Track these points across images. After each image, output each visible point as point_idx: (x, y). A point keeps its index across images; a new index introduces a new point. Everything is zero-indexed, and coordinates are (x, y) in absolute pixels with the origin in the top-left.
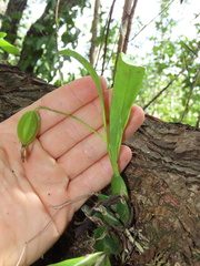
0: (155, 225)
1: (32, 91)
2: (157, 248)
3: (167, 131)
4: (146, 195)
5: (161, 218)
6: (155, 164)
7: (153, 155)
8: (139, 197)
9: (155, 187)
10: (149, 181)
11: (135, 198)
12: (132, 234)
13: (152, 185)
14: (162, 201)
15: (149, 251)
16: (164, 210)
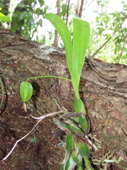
0: (105, 132)
1: (19, 45)
2: (107, 147)
3: (111, 69)
4: (98, 112)
5: (109, 127)
6: (104, 91)
7: (102, 85)
8: (94, 114)
9: (104, 106)
10: (99, 102)
11: (91, 114)
12: (90, 138)
13: (102, 105)
14: (109, 116)
15: (101, 149)
16: (111, 122)
